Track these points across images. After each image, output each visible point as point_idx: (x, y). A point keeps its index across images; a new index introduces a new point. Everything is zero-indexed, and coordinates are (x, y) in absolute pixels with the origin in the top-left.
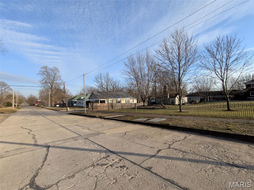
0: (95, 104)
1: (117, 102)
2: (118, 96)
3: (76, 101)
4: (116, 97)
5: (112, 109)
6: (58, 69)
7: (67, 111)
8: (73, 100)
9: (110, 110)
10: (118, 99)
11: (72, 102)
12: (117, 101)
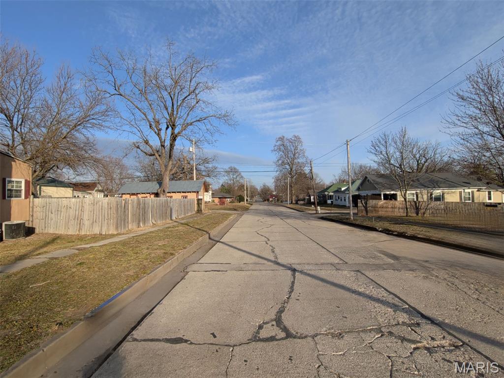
0: (371, 201)
1: (431, 198)
2: (436, 184)
3: (332, 194)
4: (429, 186)
5: (417, 214)
6: (300, 139)
7: (316, 213)
8: (326, 193)
9: (410, 216)
10: (434, 192)
11: (324, 196)
12: (431, 194)
